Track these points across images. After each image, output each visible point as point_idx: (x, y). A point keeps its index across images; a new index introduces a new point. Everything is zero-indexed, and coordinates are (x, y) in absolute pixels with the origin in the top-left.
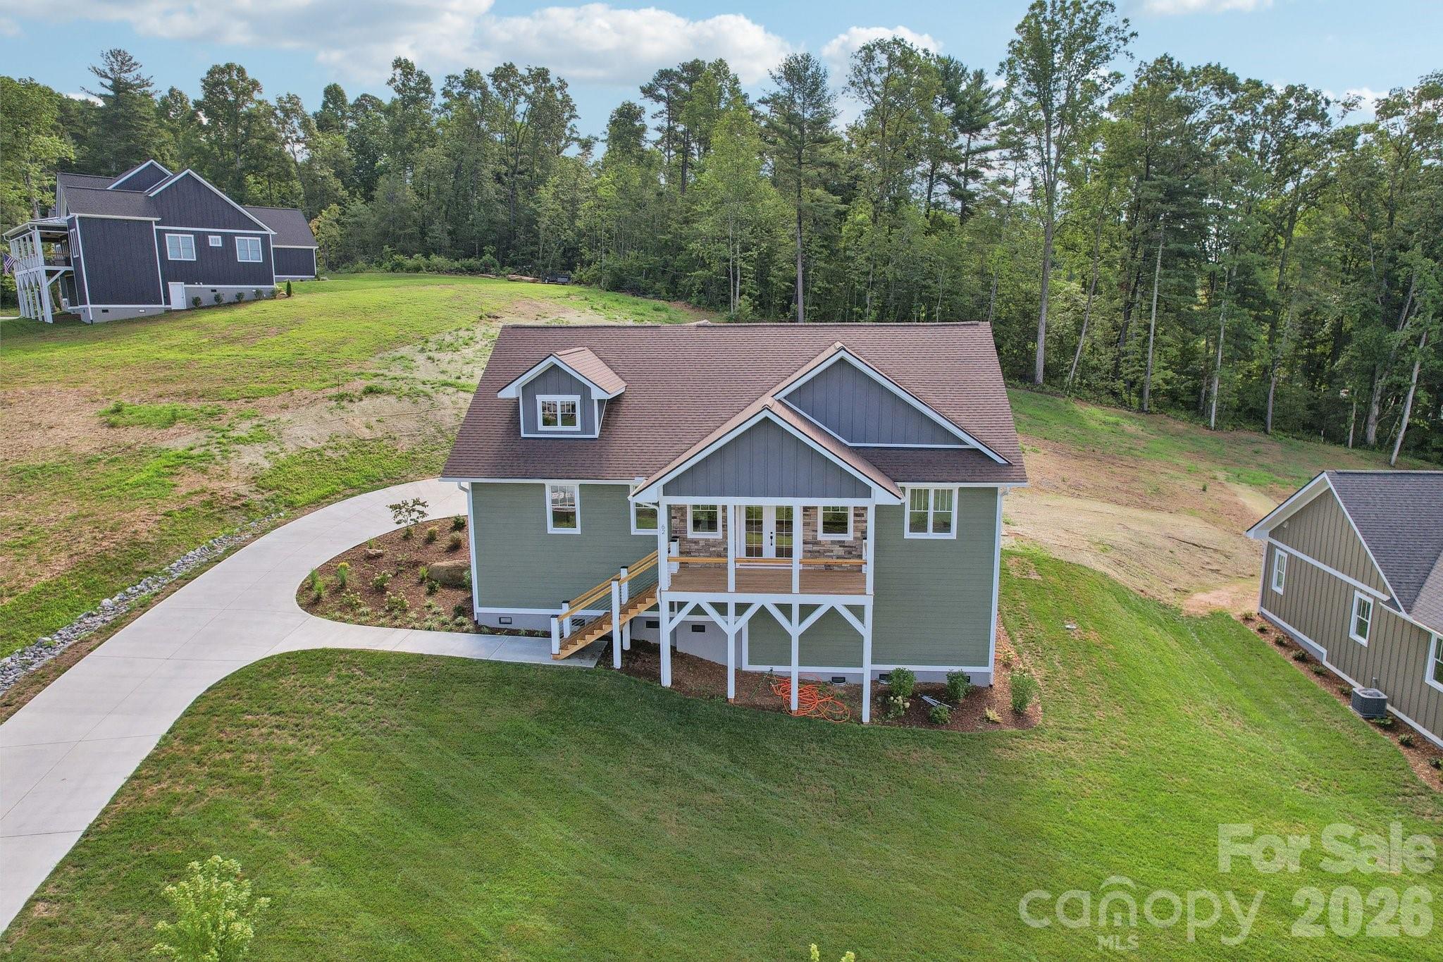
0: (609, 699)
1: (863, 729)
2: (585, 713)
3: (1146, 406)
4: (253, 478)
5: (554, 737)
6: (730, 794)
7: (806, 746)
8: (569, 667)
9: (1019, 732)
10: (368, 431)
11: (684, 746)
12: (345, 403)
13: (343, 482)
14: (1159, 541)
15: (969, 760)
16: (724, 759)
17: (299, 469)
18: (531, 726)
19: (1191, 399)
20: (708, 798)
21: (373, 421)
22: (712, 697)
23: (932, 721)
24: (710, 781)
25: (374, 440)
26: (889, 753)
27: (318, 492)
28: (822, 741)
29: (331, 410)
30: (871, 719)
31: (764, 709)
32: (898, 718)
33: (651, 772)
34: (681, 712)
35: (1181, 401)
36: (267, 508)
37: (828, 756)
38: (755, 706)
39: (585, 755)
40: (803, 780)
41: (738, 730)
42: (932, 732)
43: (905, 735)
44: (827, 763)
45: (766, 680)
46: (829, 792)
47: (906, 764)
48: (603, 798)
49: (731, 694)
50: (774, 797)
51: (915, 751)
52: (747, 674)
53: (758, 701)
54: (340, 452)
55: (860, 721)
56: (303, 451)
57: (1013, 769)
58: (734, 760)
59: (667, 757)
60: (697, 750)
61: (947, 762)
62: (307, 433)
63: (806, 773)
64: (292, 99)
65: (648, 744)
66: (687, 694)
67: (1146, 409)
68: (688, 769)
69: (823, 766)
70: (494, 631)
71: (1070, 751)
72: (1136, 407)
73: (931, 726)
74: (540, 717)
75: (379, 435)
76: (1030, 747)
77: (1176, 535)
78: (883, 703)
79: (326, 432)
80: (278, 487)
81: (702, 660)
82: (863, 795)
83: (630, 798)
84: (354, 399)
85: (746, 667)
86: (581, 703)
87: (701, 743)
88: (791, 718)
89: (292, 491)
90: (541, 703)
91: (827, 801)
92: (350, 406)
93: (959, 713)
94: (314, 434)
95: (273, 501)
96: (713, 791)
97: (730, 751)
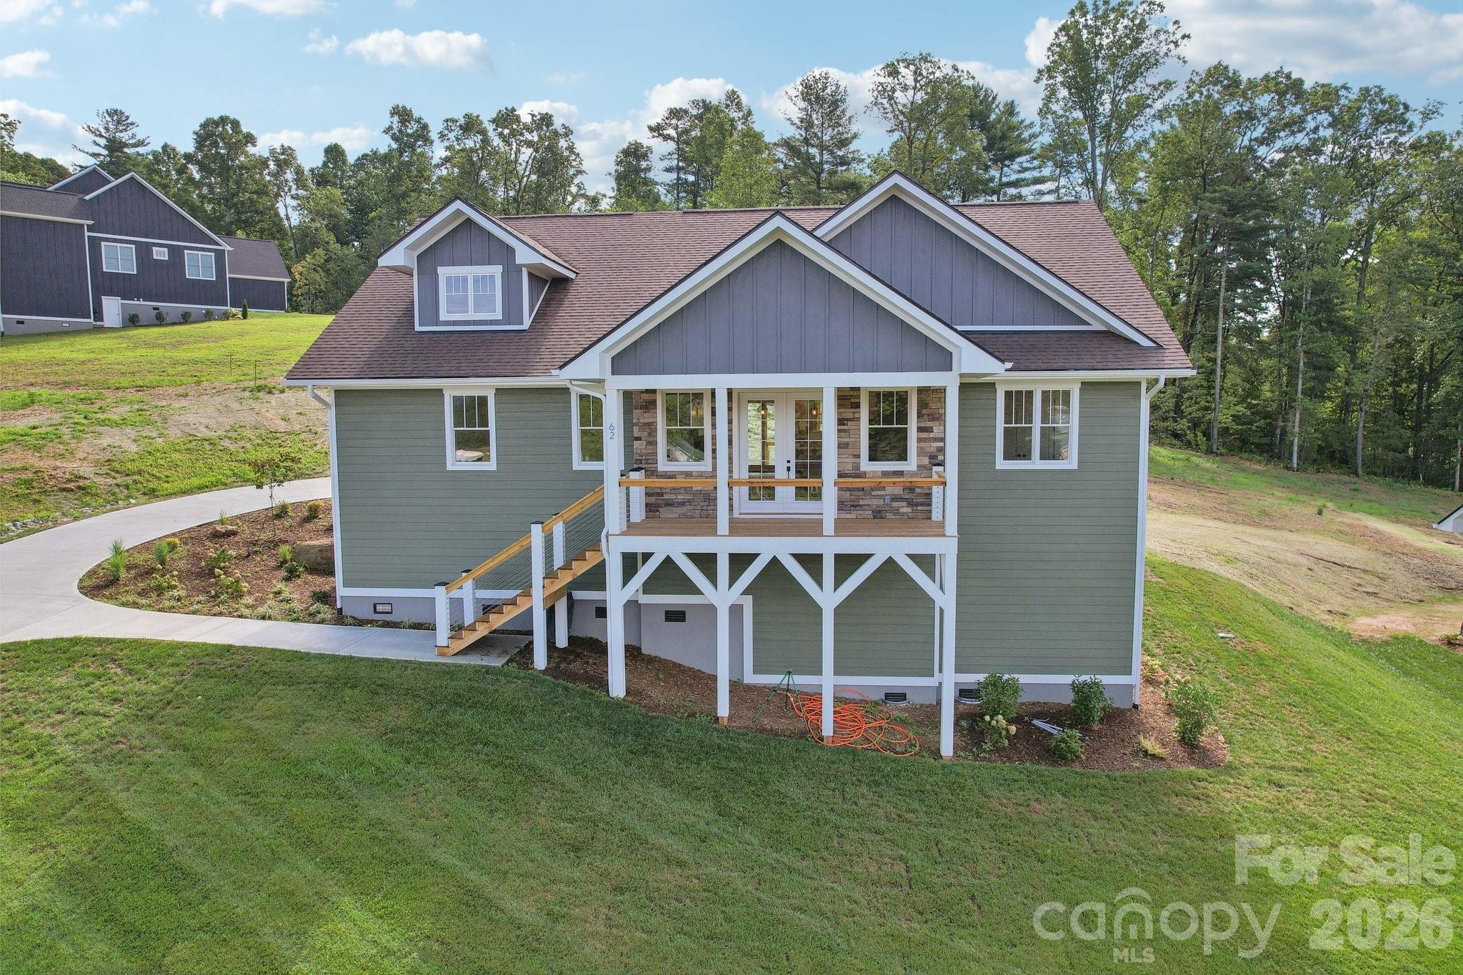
0: (515, 712)
1: (944, 767)
2: (471, 732)
3: (1215, 447)
4: (109, 460)
5: (409, 768)
6: (713, 870)
7: (850, 791)
8: (460, 666)
9: (1202, 772)
10: (283, 423)
11: (636, 787)
12: (261, 395)
13: (235, 475)
14: (1291, 557)
15: (1131, 815)
16: (705, 811)
17: (176, 456)
18: (373, 752)
19: (1264, 440)
20: (670, 878)
21: (292, 414)
22: (693, 715)
23: (1056, 755)
24: (676, 846)
25: (289, 434)
26: (994, 803)
27: (196, 482)
28: (877, 784)
29: (240, 400)
30: (955, 752)
31: (776, 734)
32: (998, 750)
33: (568, 829)
34: (637, 735)
35: (1253, 444)
36: (114, 494)
37: (890, 809)
38: (762, 730)
39: (456, 799)
40: (847, 847)
41: (733, 764)
42: (1060, 771)
43: (1016, 776)
44: (888, 818)
45: (781, 695)
46: (896, 868)
47: (1026, 821)
48: (473, 875)
49: (723, 710)
50: (796, 877)
51: (1038, 800)
52: (751, 688)
53: (767, 723)
54: (242, 443)
55: (936, 754)
56: (191, 438)
57: (1211, 830)
58: (723, 812)
59: (604, 805)
60: (658, 795)
61: (1096, 819)
62: (202, 420)
63: (853, 835)
64: (285, 150)
65: (571, 782)
66: (650, 709)
67: (1215, 450)
68: (639, 826)
69: (882, 824)
70: (361, 623)
71: (1296, 802)
72: (1204, 447)
73: (1055, 763)
74: (392, 737)
75: (297, 428)
76: (1228, 796)
77: (1308, 552)
78: (971, 729)
79: (228, 421)
80: (140, 473)
81: (680, 665)
82: (959, 873)
83: (524, 876)
84: (274, 391)
85: (750, 678)
86: (469, 719)
87: (666, 782)
88: (822, 748)
89: (159, 478)
90: (398, 715)
91: (894, 884)
92: (267, 397)
93: (1096, 745)
94: (212, 423)
95: (127, 487)
96: (681, 864)
97: (717, 797)
